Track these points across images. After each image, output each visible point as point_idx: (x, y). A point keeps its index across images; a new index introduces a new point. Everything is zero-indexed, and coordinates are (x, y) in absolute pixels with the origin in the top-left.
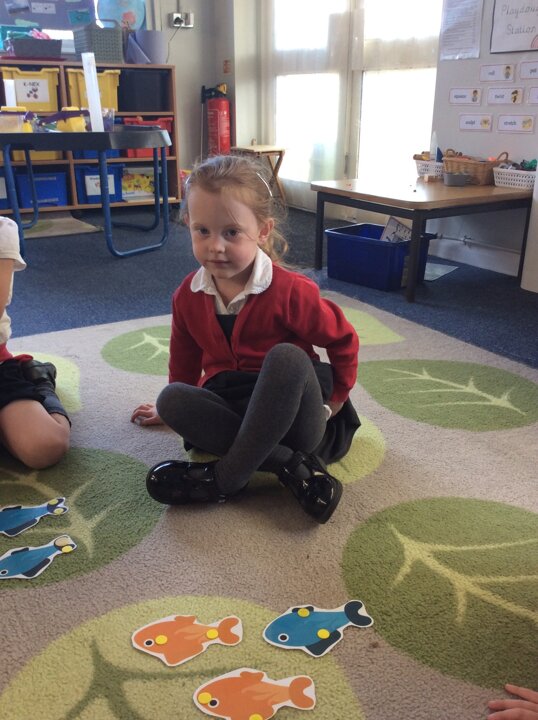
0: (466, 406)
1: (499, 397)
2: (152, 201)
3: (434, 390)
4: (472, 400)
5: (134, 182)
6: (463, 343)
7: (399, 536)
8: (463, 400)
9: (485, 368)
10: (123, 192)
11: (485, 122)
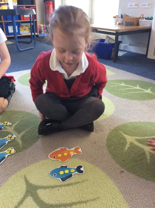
0: (138, 93)
1: (147, 90)
2: (30, 34)
3: (127, 89)
4: (139, 91)
5: (23, 28)
6: (133, 74)
7: (124, 135)
8: (136, 91)
9: (141, 81)
10: (20, 31)
11: (136, 5)
